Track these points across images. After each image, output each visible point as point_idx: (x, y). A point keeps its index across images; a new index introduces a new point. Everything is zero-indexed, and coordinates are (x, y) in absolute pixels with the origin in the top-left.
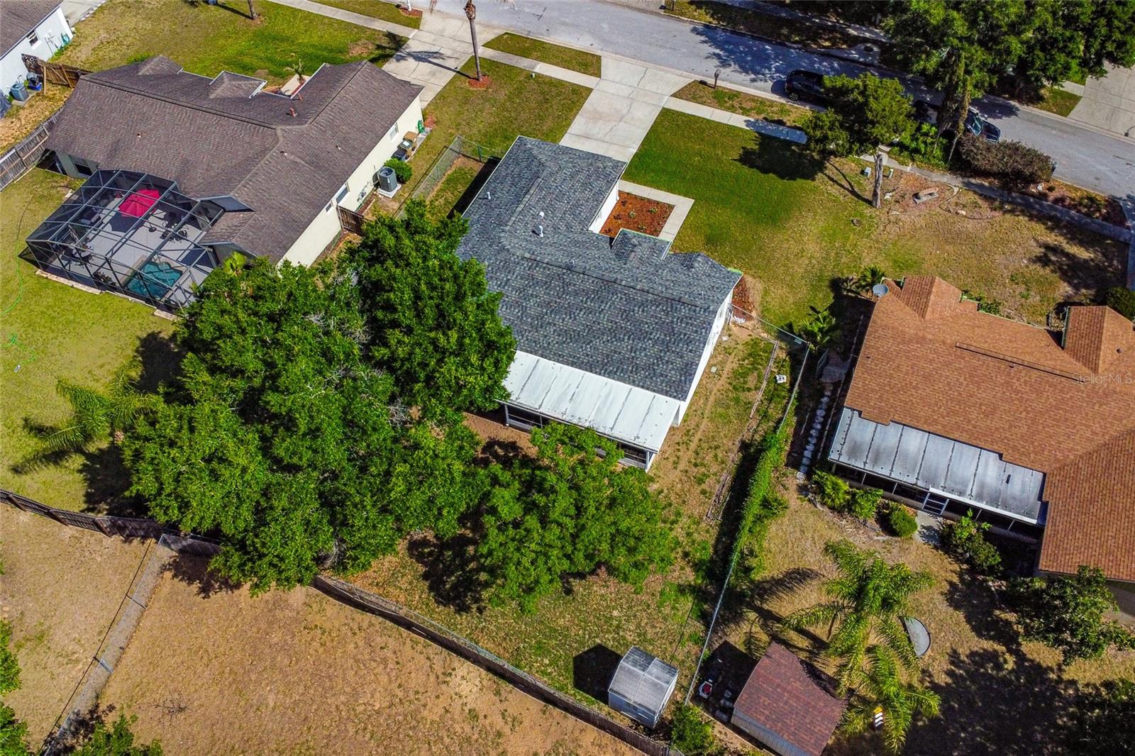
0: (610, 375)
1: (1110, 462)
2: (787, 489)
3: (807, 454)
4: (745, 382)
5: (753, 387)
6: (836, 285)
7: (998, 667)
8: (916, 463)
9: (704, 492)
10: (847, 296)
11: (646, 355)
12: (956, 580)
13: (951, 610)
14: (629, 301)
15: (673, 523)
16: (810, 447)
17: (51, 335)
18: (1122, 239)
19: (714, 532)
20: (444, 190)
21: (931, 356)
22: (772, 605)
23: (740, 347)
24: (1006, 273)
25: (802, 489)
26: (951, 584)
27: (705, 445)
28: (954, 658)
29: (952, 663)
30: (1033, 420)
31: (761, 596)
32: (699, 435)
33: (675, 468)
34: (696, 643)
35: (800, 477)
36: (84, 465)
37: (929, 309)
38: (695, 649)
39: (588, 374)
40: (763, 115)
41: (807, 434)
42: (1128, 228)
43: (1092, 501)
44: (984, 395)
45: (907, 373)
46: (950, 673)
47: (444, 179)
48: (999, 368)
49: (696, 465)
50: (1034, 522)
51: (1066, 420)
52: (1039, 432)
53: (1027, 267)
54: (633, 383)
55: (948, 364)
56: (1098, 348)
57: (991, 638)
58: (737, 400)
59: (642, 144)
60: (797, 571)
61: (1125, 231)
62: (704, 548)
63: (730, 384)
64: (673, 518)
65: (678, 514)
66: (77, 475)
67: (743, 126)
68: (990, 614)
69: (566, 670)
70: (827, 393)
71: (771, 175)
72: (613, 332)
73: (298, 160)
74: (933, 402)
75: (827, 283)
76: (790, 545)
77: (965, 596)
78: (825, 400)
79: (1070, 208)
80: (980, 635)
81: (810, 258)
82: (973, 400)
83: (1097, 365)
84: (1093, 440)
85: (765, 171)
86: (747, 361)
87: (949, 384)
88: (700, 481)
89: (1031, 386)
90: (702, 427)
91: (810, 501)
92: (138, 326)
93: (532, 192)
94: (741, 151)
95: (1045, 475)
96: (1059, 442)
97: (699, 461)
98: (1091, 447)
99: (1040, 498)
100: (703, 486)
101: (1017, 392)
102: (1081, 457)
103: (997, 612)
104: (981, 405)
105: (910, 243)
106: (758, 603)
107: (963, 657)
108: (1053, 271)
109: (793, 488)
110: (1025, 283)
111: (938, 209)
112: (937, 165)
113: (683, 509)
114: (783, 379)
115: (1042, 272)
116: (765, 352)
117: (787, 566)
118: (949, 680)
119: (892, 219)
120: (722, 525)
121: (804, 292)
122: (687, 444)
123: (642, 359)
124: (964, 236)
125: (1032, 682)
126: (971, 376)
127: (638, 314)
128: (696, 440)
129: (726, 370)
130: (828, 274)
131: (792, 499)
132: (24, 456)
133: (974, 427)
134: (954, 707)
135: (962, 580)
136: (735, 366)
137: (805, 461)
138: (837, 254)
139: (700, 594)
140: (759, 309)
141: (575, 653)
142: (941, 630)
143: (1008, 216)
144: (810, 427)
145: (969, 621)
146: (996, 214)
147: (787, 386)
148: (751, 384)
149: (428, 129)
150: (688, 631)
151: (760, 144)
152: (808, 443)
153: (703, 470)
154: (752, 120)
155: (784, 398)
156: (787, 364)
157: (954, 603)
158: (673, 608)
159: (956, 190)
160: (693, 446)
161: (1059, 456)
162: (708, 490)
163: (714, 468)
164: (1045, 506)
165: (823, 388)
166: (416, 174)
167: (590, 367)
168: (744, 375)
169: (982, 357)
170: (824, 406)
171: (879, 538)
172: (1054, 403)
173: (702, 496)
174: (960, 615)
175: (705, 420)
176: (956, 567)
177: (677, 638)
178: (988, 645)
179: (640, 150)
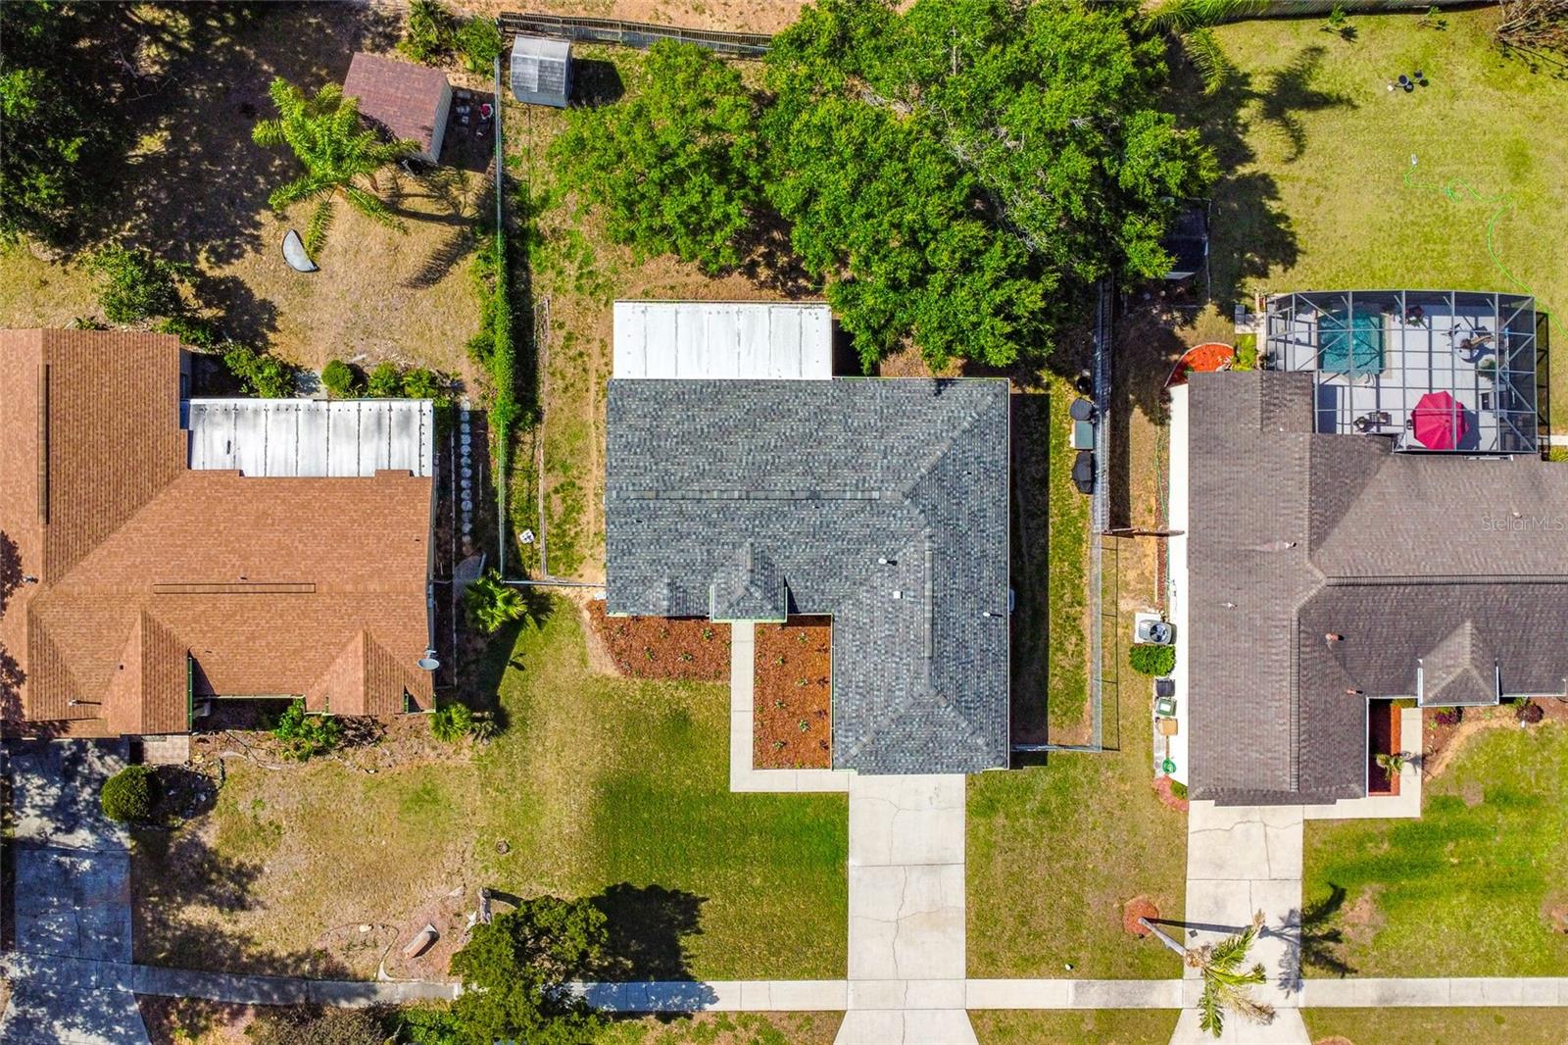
0: (709, 383)
1: (116, 491)
2: (476, 380)
3: (466, 439)
4: (564, 500)
5: (553, 496)
6: (502, 721)
7: (213, 250)
8: (335, 431)
9: (561, 326)
10: (483, 711)
11: (674, 416)
12: (271, 336)
13: (269, 299)
14: (721, 475)
15: (581, 276)
16: (465, 450)
17: (1411, 217)
18: (144, 968)
19: (536, 290)
20: (1078, 667)
21: (343, 564)
22: (450, 232)
23: (587, 552)
24: (287, 838)
25: (458, 388)
26: (274, 329)
27: (580, 385)
28: (256, 243)
29: (257, 238)
30: (209, 523)
31: (466, 238)
32: (592, 395)
33: (602, 341)
34: (513, 158)
35: (466, 404)
36: (1249, 84)
37: (360, 653)
38: (511, 152)
39: (735, 377)
40: (694, 1023)
41: (473, 467)
42: (137, 997)
43: (131, 434)
44: (271, 536)
45: (367, 536)
46: (258, 225)
47: (1087, 689)
48: (258, 574)
49: (581, 355)
50: (194, 402)
51: (172, 535)
52: (202, 512)
53: (262, 860)
54: (676, 382)
55: (321, 560)
56: (145, 656)
57: (222, 281)
58: (565, 468)
59: (845, 882)
60: (435, 281)
61: (141, 991)
62: (539, 265)
63: (580, 489)
64: (583, 281)
65: (579, 288)
66: (1247, 71)
67: (718, 986)
68: (229, 309)
69: (627, 76)
70: (466, 539)
71: (642, 887)
72: (723, 432)
73: (1266, 548)
74: (330, 512)
75: (514, 719)
76: (452, 311)
77: (256, 320)
78: (467, 528)
79: (221, 1003)
80: (235, 279)
81: (546, 750)
82: (283, 527)
83: (144, 628)
84: (139, 521)
85: (654, 891)
86: (572, 534)
87: (315, 537)
88: (569, 337)
89: (217, 563)
90: (591, 409)
91: (447, 376)
92: (1317, 268)
93: (927, 626)
94: (701, 923)
95: (189, 467)
96: (177, 508)
97: (579, 361)
98: (142, 513)
99: (191, 435)
100: (563, 333)
101: (233, 551)
102: (151, 498)
103: (222, 314)
104: (273, 525)
105: (422, 844)
106: (467, 229)
107: (248, 248)
108: (228, 860)
109: (470, 385)
110: (261, 828)
111: (400, 924)
112: (416, 1013)
113: (576, 295)
114: (524, 537)
115: (242, 857)
116: (555, 558)
117: (446, 283)
118: (257, 218)
119: (457, 880)
120: (531, 302)
121: (537, 690)
122: (599, 377)
123: (676, 411)
124: (355, 886)
125: (178, 248)
126: (290, 554)
127: (702, 461)
128: (593, 388)
129: (592, 507)
130: (514, 735)
131: (466, 369)
132: (1322, 67)
133: (277, 497)
134: (248, 191)
135: (264, 337)
136: (584, 519)
137: (466, 428)
138: (514, 779)
139: (526, 210)
140: (584, 628)
141: (626, 96)
142: (275, 271)
143: (302, 949)
144: (473, 478)
145: (249, 291)
146: (319, 946)
147: (517, 531)
148: (556, 499)
149: (1160, 773)
150: (525, 166)
151: (676, 951)
152: (470, 455)
153: (572, 353)
154: (707, 1007)
155: (516, 511)
156: (526, 562)
157: (267, 307)
158: (547, 183)
159: (382, 975)
160: (593, 378)
161: (175, 492)
162: (558, 332)
163: (559, 362)
164: (184, 422)
165: (474, 543)
166: (1127, 673)
167: (735, 385)
168: (569, 510)
169: (281, 580)
170: (465, 517)
171: (359, 357)
172: (188, 550)
173: (561, 320)
174: (259, 295)
175: (591, 421)
176: (273, 351)
177: (532, 154)
178: (227, 271)
179: (845, 867)
